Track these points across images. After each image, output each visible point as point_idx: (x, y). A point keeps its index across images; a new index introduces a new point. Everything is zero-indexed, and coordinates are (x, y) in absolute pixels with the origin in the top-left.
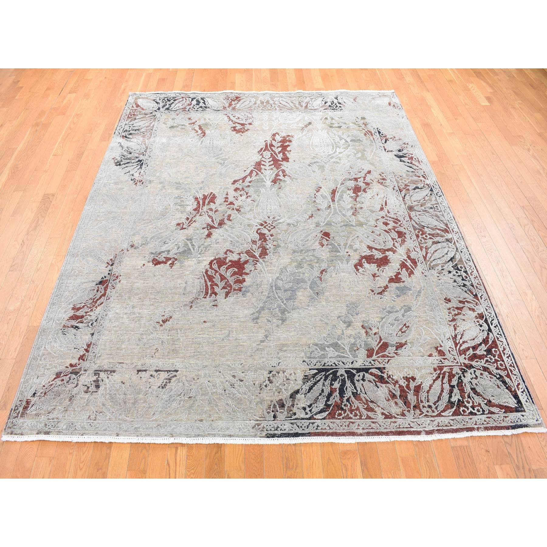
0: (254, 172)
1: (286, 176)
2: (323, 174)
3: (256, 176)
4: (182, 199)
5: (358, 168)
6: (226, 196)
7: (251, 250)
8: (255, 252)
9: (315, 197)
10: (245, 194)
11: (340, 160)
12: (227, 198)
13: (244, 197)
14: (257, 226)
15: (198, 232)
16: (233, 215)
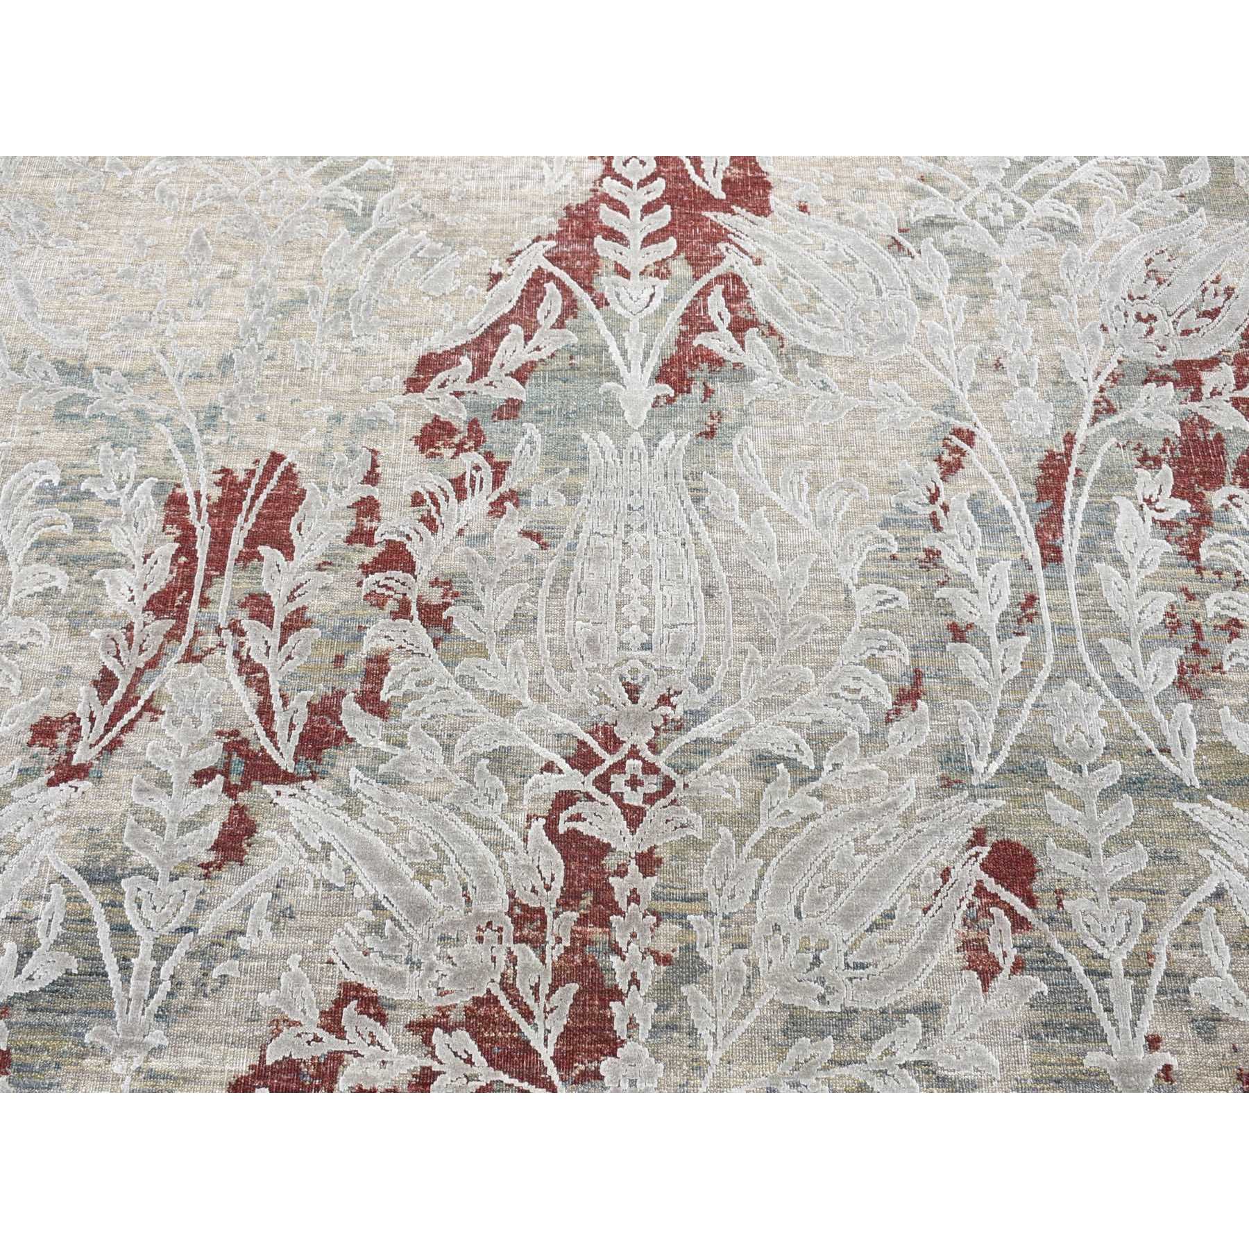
0: (550, 287)
1: (752, 331)
2: (982, 325)
3: (560, 324)
4: (87, 508)
5: (1196, 281)
6: (367, 491)
7: (504, 1002)
8: (528, 1015)
9: (934, 521)
10: (487, 473)
11: (1083, 206)
12: (368, 507)
13: (478, 504)
14: (549, 767)
15: (162, 804)
16: (405, 663)
